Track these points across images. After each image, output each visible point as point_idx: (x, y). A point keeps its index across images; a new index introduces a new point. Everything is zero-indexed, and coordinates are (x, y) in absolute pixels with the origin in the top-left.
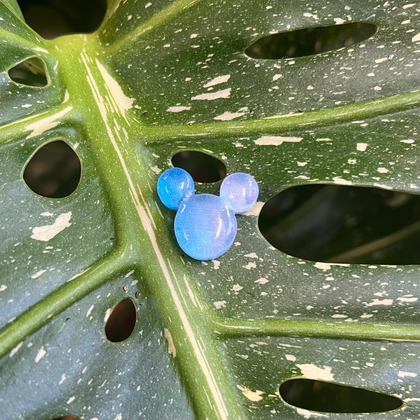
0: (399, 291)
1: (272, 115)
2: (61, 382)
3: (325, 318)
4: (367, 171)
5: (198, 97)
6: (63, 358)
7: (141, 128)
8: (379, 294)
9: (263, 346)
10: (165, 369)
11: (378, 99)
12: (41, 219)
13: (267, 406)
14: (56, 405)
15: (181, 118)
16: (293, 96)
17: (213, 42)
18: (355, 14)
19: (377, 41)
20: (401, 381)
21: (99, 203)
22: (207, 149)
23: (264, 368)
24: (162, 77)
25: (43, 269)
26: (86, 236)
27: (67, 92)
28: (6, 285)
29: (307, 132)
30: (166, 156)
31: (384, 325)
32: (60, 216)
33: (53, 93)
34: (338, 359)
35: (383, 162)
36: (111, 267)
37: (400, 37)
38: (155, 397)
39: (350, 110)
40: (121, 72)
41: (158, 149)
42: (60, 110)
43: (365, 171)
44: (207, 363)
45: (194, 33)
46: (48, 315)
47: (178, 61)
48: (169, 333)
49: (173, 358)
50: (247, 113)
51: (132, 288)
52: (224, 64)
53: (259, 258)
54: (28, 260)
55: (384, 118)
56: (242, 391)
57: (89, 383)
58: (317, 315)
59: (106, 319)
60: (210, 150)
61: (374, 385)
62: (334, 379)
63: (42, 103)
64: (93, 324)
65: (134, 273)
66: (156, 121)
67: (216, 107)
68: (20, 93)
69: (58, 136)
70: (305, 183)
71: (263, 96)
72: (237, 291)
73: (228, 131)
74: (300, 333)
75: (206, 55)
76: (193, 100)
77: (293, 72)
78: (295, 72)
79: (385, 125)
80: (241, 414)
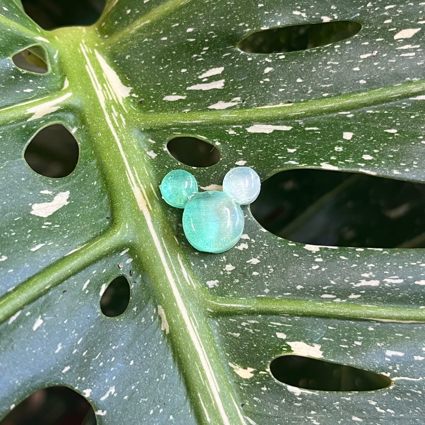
0: (385, 272)
1: (264, 105)
2: (57, 351)
3: (314, 298)
4: (352, 158)
5: (194, 88)
6: (59, 328)
7: (137, 115)
9: (255, 324)
10: (158, 345)
11: (363, 91)
12: (40, 197)
13: (258, 383)
14: (51, 373)
15: (177, 107)
16: (284, 87)
17: (208, 37)
18: (340, 13)
19: (362, 38)
20: (389, 360)
21: (96, 184)
22: (202, 135)
23: (255, 345)
24: (159, 68)
25: (42, 243)
26: (84, 215)
27: (66, 79)
28: (7, 256)
29: (296, 121)
30: (161, 142)
31: (371, 306)
32: (59, 194)
33: (53, 80)
34: (327, 337)
35: (368, 150)
36: (107, 243)
37: (383, 34)
38: (148, 372)
39: (336, 102)
40: (119, 63)
41: (154, 135)
42: (60, 95)
43: (350, 158)
44: (200, 339)
45: (190, 27)
46: (46, 286)
47: (174, 53)
48: (162, 310)
49: (166, 335)
50: (239, 103)
51: (127, 266)
52: (218, 57)
53: (251, 239)
54: (27, 234)
55: (369, 110)
56: (233, 369)
57: (84, 354)
58: (306, 295)
59: (101, 293)
60: (205, 136)
61: (363, 363)
62: (323, 356)
63: (43, 89)
64: (88, 297)
65: (129, 251)
66: (153, 109)
67: (211, 97)
68: (22, 78)
69: (57, 120)
70: (294, 168)
71: (255, 88)
72: (229, 271)
73: (222, 119)
74: (290, 311)
75: (201, 48)
76: (188, 90)
77: (283, 66)
78: (286, 66)
79: (369, 116)
80: (233, 391)
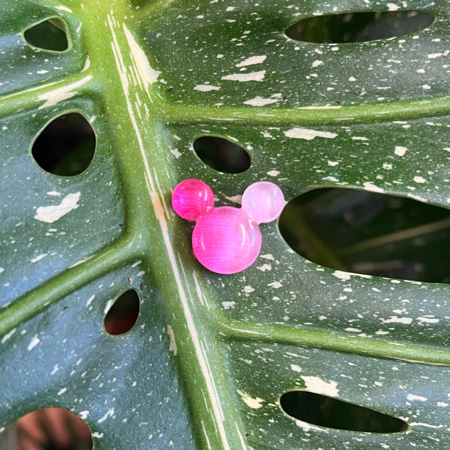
0: (420, 310)
1: (307, 106)
2: (53, 373)
3: (337, 330)
4: (402, 179)
5: (229, 77)
6: (57, 348)
7: (164, 106)
8: (398, 311)
9: (269, 353)
10: (164, 367)
11: (426, 99)
12: (47, 199)
13: (266, 414)
14: (46, 395)
15: (208, 99)
16: (332, 86)
17: (251, 18)
18: (411, 1)
19: (433, 34)
20: (410, 404)
21: (111, 185)
22: (232, 136)
23: (267, 376)
24: (193, 51)
25: (45, 253)
26: (94, 221)
27: (88, 59)
28: (4, 267)
29: (343, 127)
30: (188, 140)
31: (399, 344)
32: (68, 196)
33: (73, 58)
34: (345, 374)
35: (421, 171)
36: (117, 256)
38: (150, 394)
39: (392, 109)
40: (149, 41)
41: (181, 130)
42: (78, 79)
43: (400, 178)
44: (208, 365)
45: (230, 5)
46: (45, 302)
47: (211, 34)
48: (172, 330)
49: (173, 356)
50: (280, 100)
51: (138, 279)
52: (260, 43)
53: (275, 260)
54: (28, 242)
55: (429, 121)
56: (242, 397)
57: (83, 375)
58: (329, 326)
59: (106, 311)
60: (236, 137)
61: (380, 406)
62: (338, 395)
63: (60, 70)
64: (92, 314)
65: (141, 263)
66: (181, 100)
67: (248, 90)
68: (36, 57)
69: (74, 108)
70: (333, 186)
71: (300, 83)
72: (248, 293)
73: (257, 118)
74: (309, 343)
75: (241, 31)
76: (223, 80)
77: (335, 60)
78: (338, 60)
79: (428, 129)
80: (238, 420)
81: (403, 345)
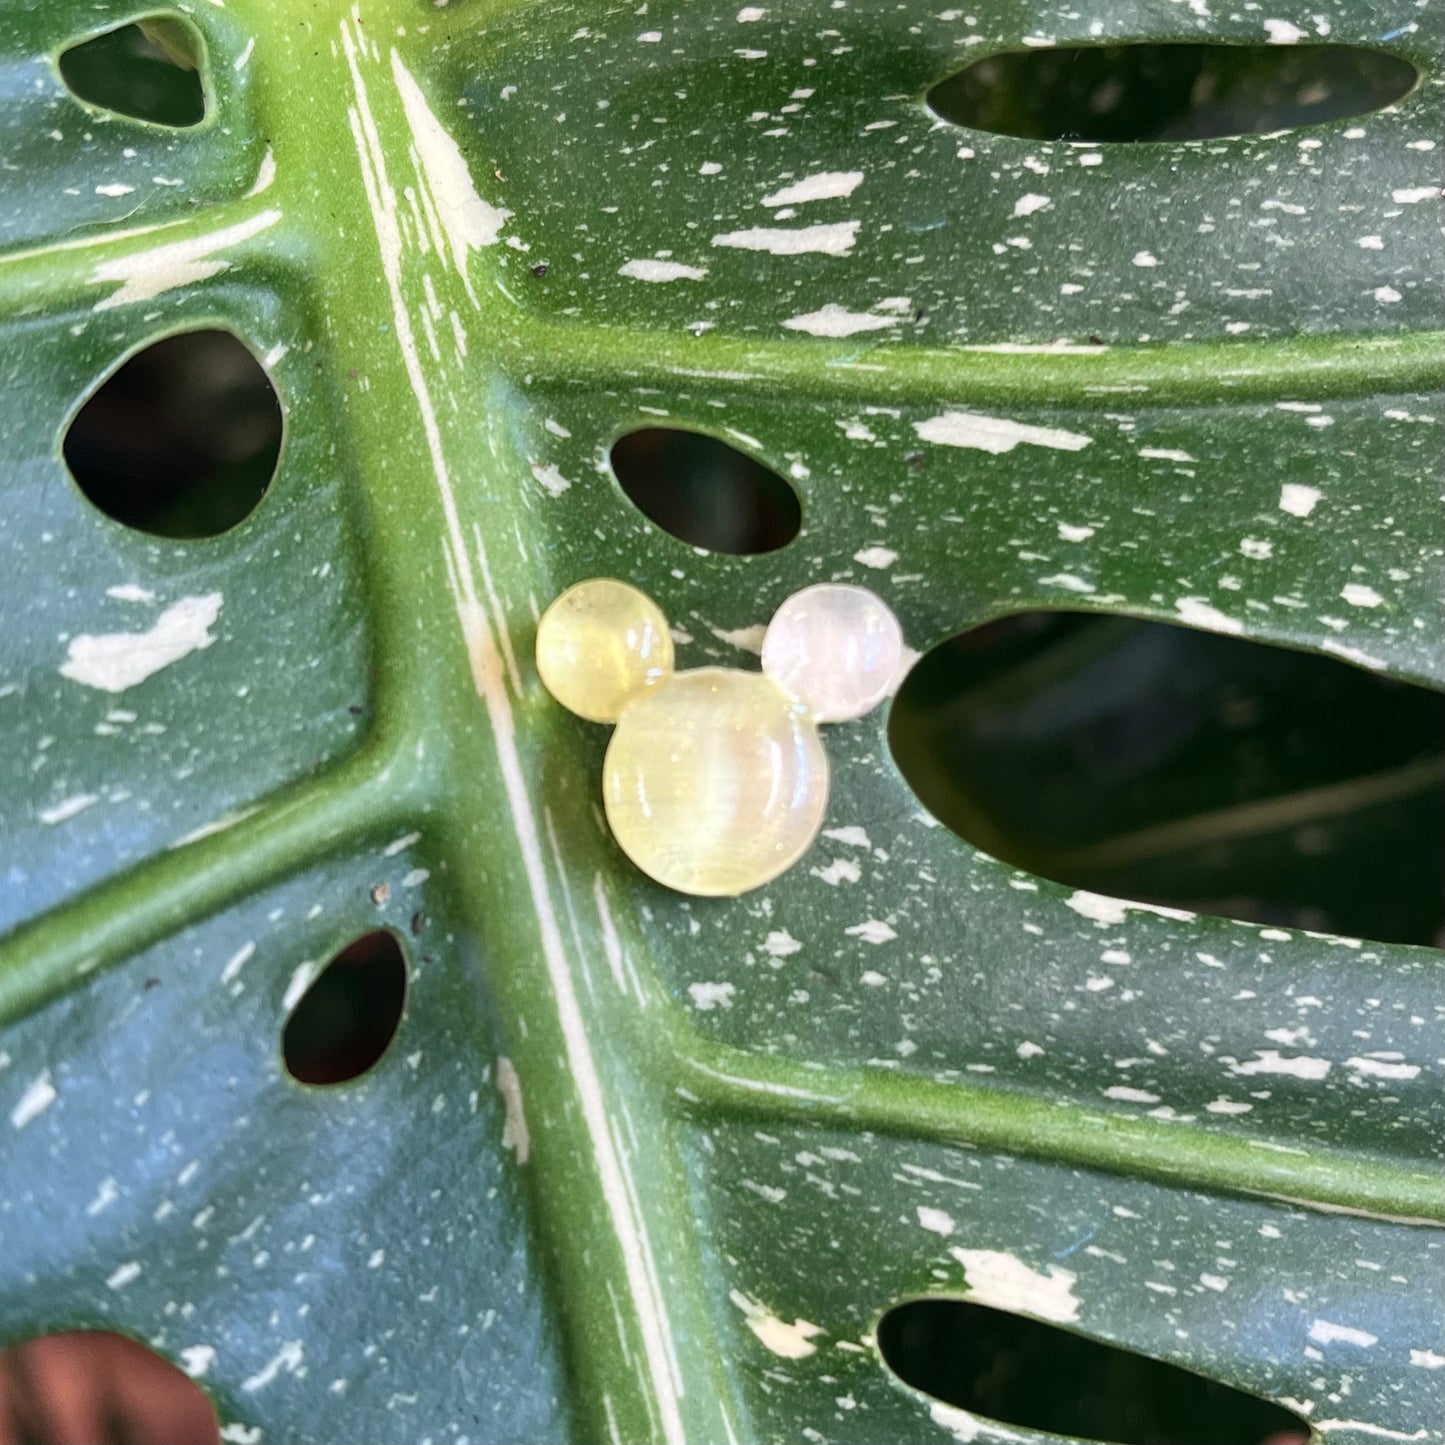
0: (1356, 1033)
1: (994, 341)
2: (95, 1208)
3: (1077, 1094)
4: (1304, 591)
5: (739, 239)
6: (115, 1122)
7: (516, 322)
8: (1283, 1036)
9: (844, 1165)
10: (482, 1203)
11: (1385, 333)
12: (106, 610)
13: (827, 1379)
14: (66, 1287)
15: (666, 306)
16: (1079, 280)
17: (818, 49)
18: (1343, 13)
19: (1412, 124)
20: (1318, 1356)
21: (328, 576)
22: (743, 430)
23: (835, 1244)
24: (620, 146)
25: (88, 793)
26: (264, 692)
27: (269, 156)
29: (1109, 416)
30: (592, 437)
31: (1283, 1149)
32: (180, 605)
33: (219, 152)
34: (1103, 1246)
35: (1367, 567)
36: (336, 812)
38: (430, 1298)
39: (1274, 362)
40: (475, 109)
41: (570, 406)
42: (232, 219)
43: (1296, 589)
44: (635, 1199)
45: (751, 3)
46: (79, 960)
47: (682, 96)
48: (515, 1076)
49: (515, 1165)
50: (903, 320)
51: (404, 897)
52: (846, 130)
53: (873, 848)
54: (36, 752)
55: (1395, 407)
56: (745, 1315)
57: (200, 1220)
58: (1051, 1081)
59: (291, 1001)
60: (755, 434)
61: (1220, 1359)
62: (1076, 1318)
63: (172, 187)
64: (241, 1010)
65: (419, 843)
66: (576, 305)
67: (798, 283)
68: (94, 140)
69: (212, 313)
70: (1073, 605)
72: (779, 957)
73: (828, 375)
74: (982, 1135)
75: (784, 89)
76: (718, 247)
77: (1091, 196)
78: (1100, 195)
79: (1393, 432)
80: (731, 1398)
81: (1298, 1151)
